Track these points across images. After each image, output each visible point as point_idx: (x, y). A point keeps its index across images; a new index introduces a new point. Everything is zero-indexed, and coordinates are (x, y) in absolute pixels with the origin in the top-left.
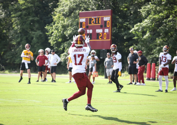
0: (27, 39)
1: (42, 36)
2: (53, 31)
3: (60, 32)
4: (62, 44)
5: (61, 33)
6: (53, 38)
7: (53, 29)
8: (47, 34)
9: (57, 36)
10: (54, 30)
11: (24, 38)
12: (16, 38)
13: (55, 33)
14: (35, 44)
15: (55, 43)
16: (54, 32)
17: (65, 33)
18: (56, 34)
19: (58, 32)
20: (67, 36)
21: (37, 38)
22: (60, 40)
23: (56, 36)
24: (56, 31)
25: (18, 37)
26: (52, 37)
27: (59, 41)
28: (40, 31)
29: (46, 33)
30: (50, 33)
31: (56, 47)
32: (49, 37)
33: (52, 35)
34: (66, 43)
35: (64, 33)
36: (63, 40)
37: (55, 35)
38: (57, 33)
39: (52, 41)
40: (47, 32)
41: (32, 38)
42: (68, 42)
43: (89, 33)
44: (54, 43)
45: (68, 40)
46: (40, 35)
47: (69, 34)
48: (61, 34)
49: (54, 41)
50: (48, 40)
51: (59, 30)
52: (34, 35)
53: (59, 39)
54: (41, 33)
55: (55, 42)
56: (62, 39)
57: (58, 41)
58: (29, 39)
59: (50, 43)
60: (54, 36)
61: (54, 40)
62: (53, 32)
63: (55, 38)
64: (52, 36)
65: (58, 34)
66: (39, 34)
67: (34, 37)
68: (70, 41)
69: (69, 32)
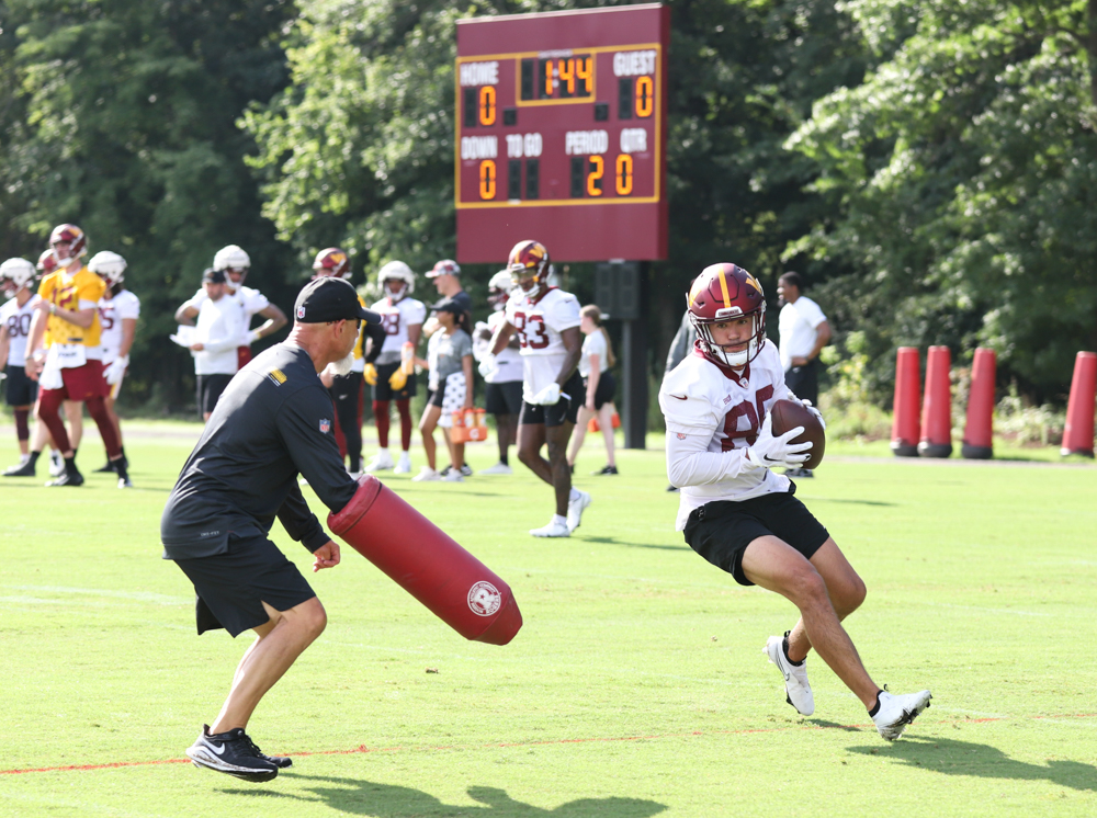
0: (122, 197)
1: (223, 179)
2: (291, 143)
3: (336, 150)
4: (350, 226)
5: (339, 161)
6: (289, 193)
7: (291, 133)
8: (250, 168)
9: (319, 174)
10: (297, 137)
11: (106, 191)
12: (55, 196)
13: (306, 160)
14: (173, 231)
15: (306, 225)
16: (298, 151)
17: (367, 156)
18: (312, 167)
19: (320, 151)
20: (380, 174)
21: (189, 192)
22: (336, 203)
23: (311, 177)
24: (312, 146)
25: (64, 183)
26: (284, 187)
27: (330, 212)
28: (209, 144)
29: (248, 160)
30: (272, 158)
32: (265, 181)
33: (286, 168)
34: (376, 225)
35: (360, 159)
36: (358, 201)
37: (303, 174)
38: (316, 157)
39: (284, 208)
40: (255, 153)
41: (158, 192)
42: (388, 214)
43: (518, 154)
44: (299, 222)
45: (386, 204)
46: (209, 174)
47: (392, 166)
48: (344, 166)
49: (299, 210)
50: (258, 202)
51: (332, 141)
52: (168, 173)
53: (327, 195)
54: (212, 160)
55: (306, 217)
56: (350, 199)
57: (325, 209)
58: (137, 196)
59: (270, 225)
60: (297, 181)
61: (301, 201)
62: (288, 154)
63: (301, 189)
64: (287, 175)
65: (320, 164)
66: (198, 166)
67: (169, 185)
68: (401, 207)
69: (397, 149)
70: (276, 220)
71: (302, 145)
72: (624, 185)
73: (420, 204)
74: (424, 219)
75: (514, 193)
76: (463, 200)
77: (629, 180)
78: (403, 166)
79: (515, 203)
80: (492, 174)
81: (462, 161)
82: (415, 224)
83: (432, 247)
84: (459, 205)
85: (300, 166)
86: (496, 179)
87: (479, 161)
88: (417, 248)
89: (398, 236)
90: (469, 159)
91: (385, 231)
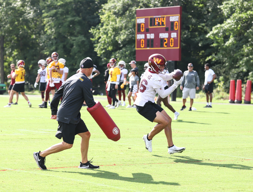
0: (64, 47)
1: (86, 43)
2: (101, 35)
3: (110, 37)
4: (113, 53)
5: (111, 39)
6: (100, 46)
7: (101, 33)
8: (92, 41)
9: (106, 42)
10: (102, 34)
11: (61, 45)
12: (50, 46)
13: (104, 39)
14: (75, 54)
15: (104, 53)
16: (102, 37)
17: (117, 38)
18: (105, 40)
19: (107, 37)
20: (119, 42)
21: (79, 46)
22: (110, 48)
23: (105, 43)
24: (105, 36)
25: (52, 44)
26: (99, 45)
27: (109, 50)
28: (83, 35)
29: (91, 39)
30: (96, 38)
31: (105, 59)
32: (95, 43)
33: (99, 41)
34: (119, 53)
35: (115, 39)
36: (115, 48)
37: (103, 42)
38: (106, 38)
39: (99, 49)
40: (93, 37)
41: (72, 46)
42: (121, 51)
43: (149, 38)
44: (102, 52)
45: (121, 48)
46: (83, 42)
47: (122, 40)
48: (112, 40)
49: (102, 50)
50: (93, 48)
51: (109, 35)
52: (74, 42)
53: (108, 47)
54: (84, 39)
55: (104, 51)
56: (113, 47)
57: (108, 49)
58: (68, 46)
59: (96, 53)
60: (102, 43)
61: (103, 48)
62: (100, 38)
63: (103, 45)
64: (99, 42)
65: (107, 40)
66: (81, 40)
67: (74, 44)
68: (124, 49)
69: (123, 37)
70: (97, 52)
71: (103, 36)
72: (172, 45)
73: (128, 49)
74: (129, 52)
75: (148, 46)
76: (137, 48)
77: (173, 43)
78: (124, 40)
79: (148, 48)
80: (143, 42)
81: (137, 39)
82: (127, 53)
83: (130, 58)
84: (136, 49)
85: (102, 40)
86: (144, 43)
87: (141, 39)
88: (127, 58)
89: (123, 55)
90: (139, 39)
91: (120, 54)
